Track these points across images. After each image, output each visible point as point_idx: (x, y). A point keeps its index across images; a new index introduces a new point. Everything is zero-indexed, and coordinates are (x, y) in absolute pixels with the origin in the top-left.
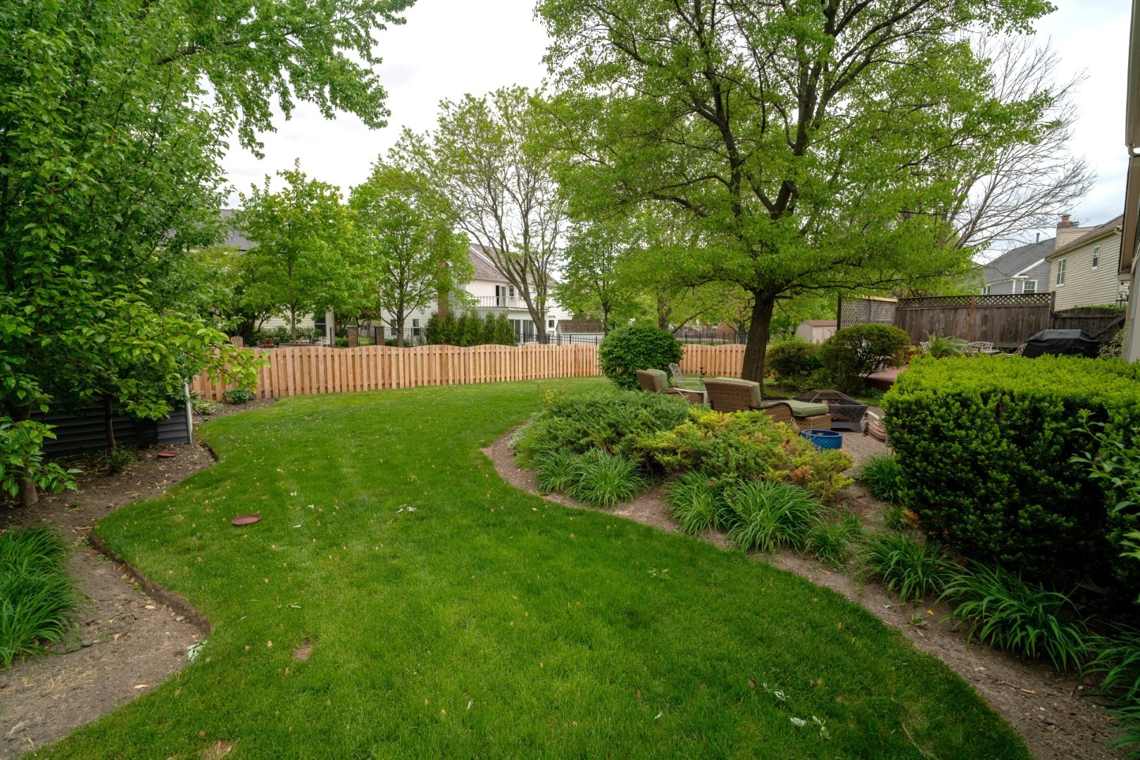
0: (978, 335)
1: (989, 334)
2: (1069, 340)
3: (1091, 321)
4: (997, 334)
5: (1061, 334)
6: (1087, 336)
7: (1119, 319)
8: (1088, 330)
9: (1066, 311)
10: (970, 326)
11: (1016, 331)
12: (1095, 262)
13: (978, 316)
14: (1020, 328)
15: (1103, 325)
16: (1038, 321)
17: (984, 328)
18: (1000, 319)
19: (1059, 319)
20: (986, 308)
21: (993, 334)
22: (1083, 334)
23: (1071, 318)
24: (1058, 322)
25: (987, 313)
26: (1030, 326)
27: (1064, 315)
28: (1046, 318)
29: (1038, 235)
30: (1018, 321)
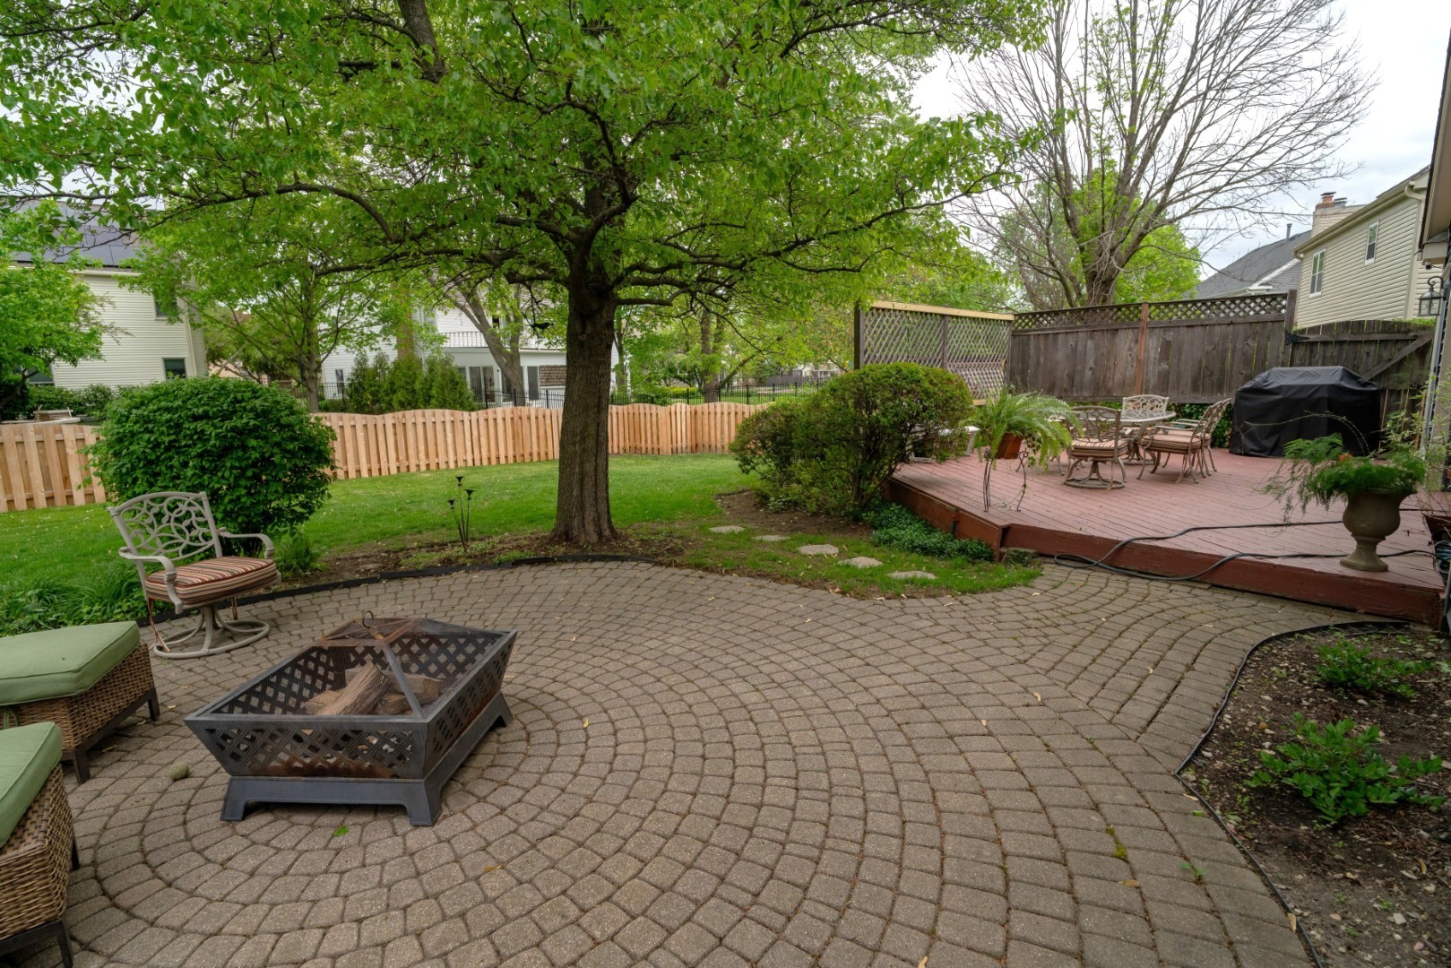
0: (1153, 381)
1: (1172, 378)
2: (1320, 387)
3: (1365, 348)
4: (1187, 379)
5: (1305, 374)
6: (1355, 378)
7: (1419, 343)
8: (1356, 367)
9: (1314, 330)
10: (1139, 362)
11: (1222, 371)
12: (1371, 252)
13: (1152, 344)
14: (1228, 365)
15: (1385, 355)
16: (1262, 350)
17: (1164, 366)
18: (1194, 346)
19: (1302, 345)
20: (1166, 328)
21: (1179, 376)
22: (1347, 375)
23: (1325, 343)
24: (1301, 351)
25: (1170, 336)
26: (1247, 360)
27: (1312, 338)
28: (1277, 345)
29: (1289, 226)
30: (1226, 350)
